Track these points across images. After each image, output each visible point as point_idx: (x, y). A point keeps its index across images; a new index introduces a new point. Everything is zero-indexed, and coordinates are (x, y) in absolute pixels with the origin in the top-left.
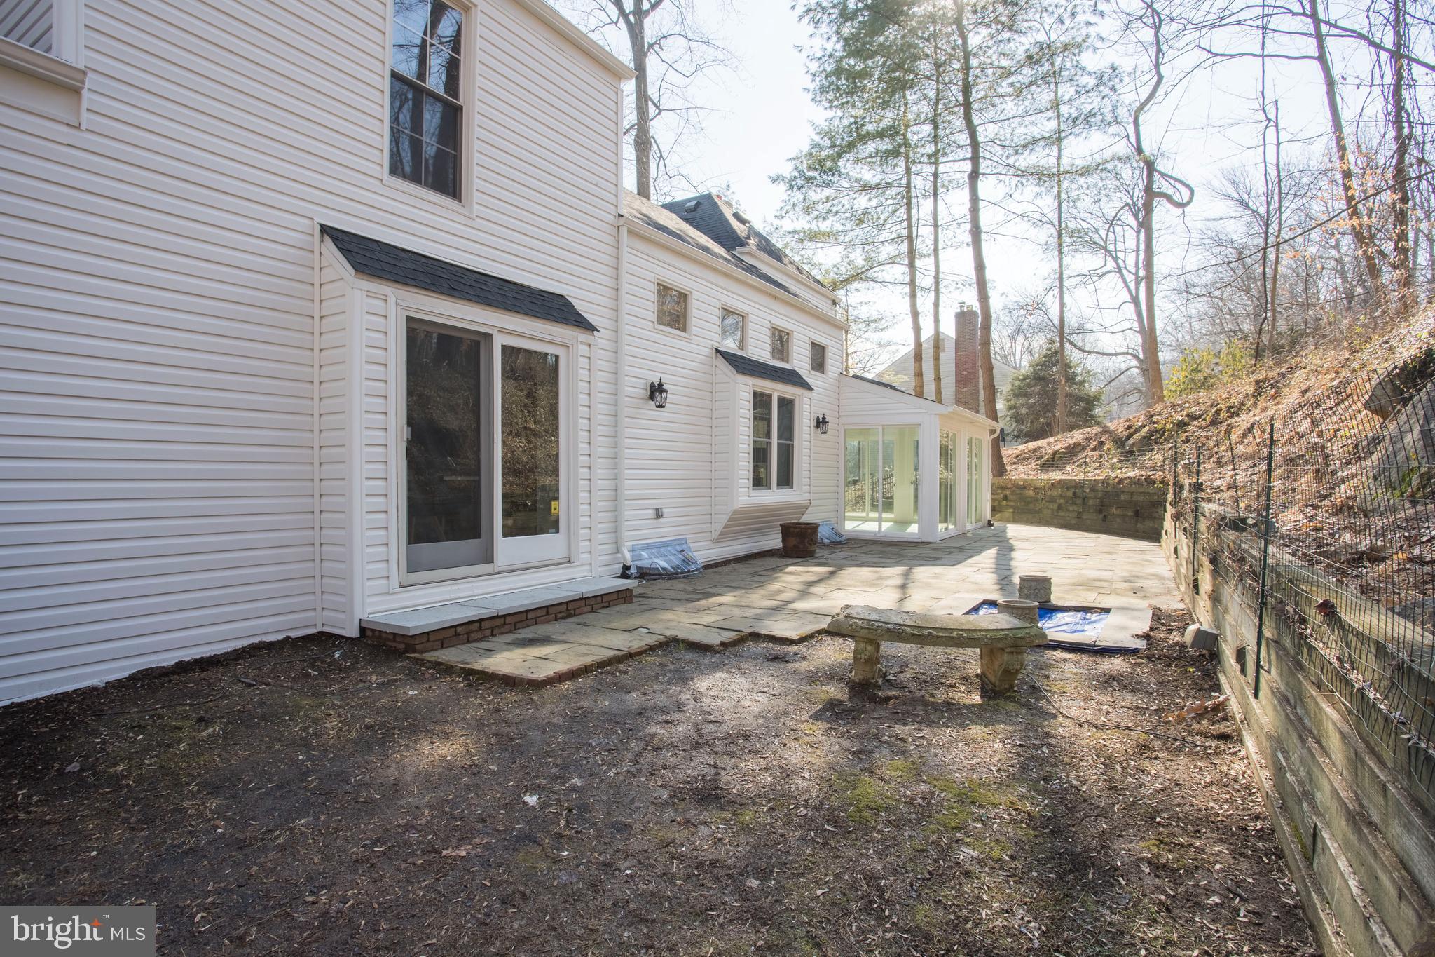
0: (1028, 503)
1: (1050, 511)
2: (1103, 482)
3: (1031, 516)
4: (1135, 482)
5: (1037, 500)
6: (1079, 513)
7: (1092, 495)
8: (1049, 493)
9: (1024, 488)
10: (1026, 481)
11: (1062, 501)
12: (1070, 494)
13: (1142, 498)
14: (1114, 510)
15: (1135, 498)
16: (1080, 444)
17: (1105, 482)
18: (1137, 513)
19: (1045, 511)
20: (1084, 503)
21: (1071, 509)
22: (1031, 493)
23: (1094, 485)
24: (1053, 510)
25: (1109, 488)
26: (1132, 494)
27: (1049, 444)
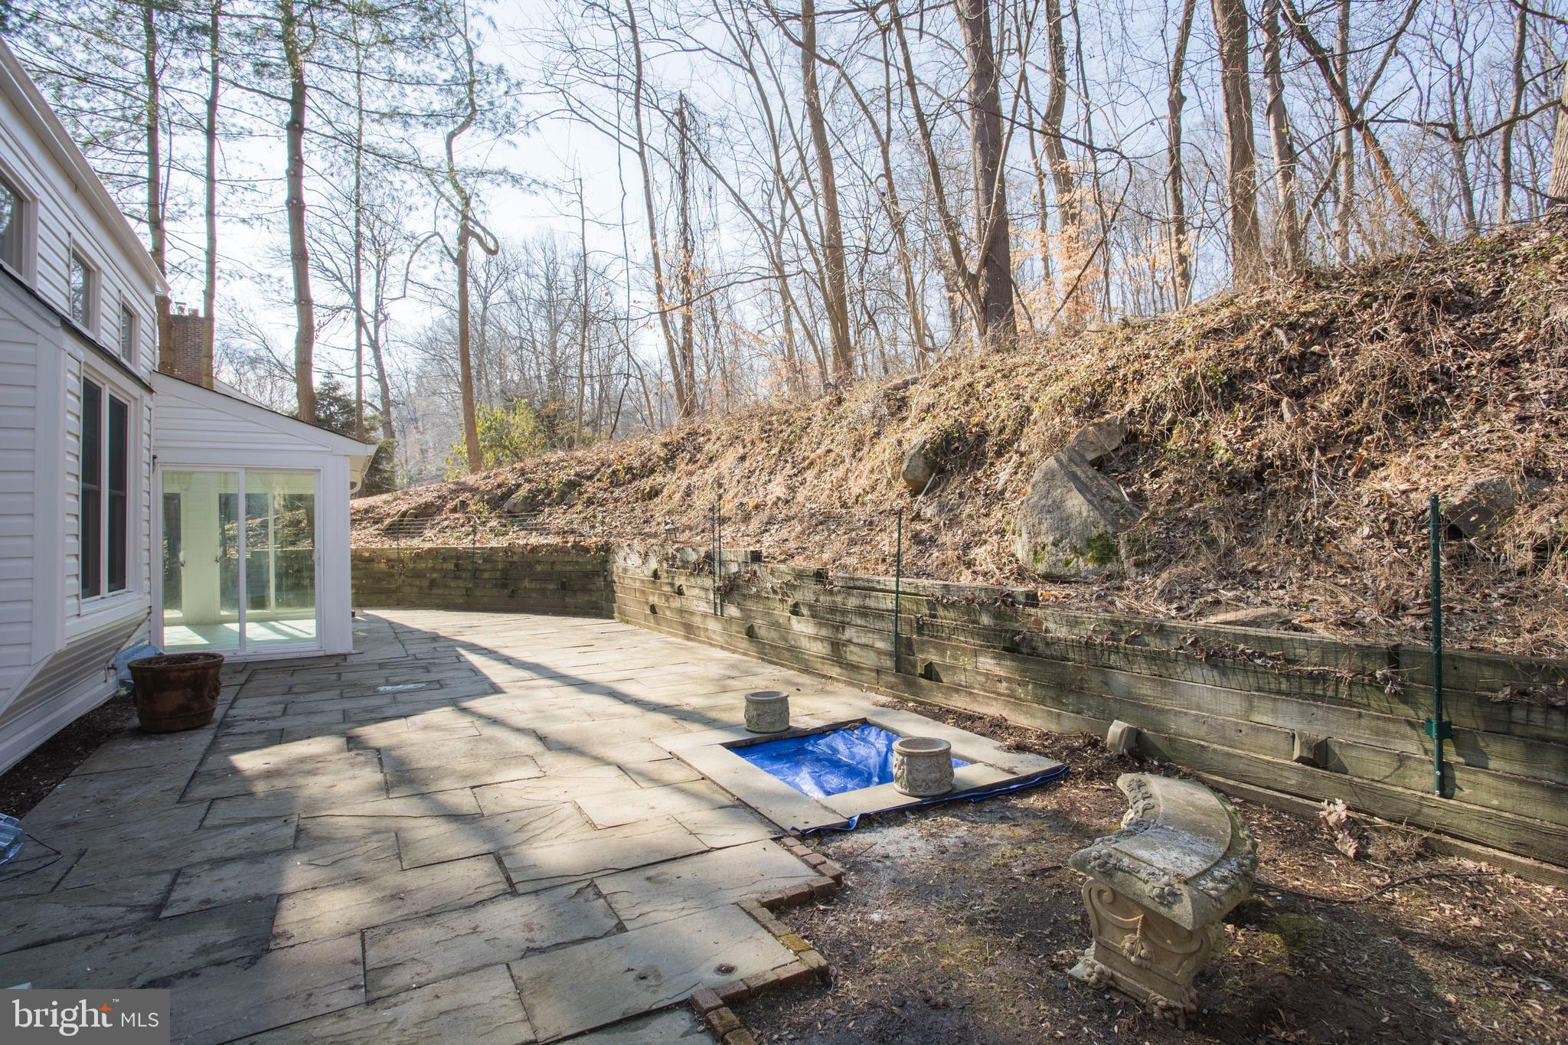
0: (380, 580)
1: (415, 590)
2: (506, 550)
3: (383, 597)
4: (554, 549)
5: (392, 575)
6: (467, 589)
7: (488, 566)
8: (411, 566)
9: (371, 560)
10: (373, 551)
11: (435, 575)
12: (451, 566)
13: (569, 568)
14: (526, 584)
15: (558, 568)
16: (432, 504)
17: (509, 550)
18: (563, 586)
19: (407, 590)
20: (474, 577)
21: (453, 584)
22: (383, 566)
23: (490, 555)
24: (421, 588)
25: (515, 558)
26: (553, 563)
27: (385, 502)
